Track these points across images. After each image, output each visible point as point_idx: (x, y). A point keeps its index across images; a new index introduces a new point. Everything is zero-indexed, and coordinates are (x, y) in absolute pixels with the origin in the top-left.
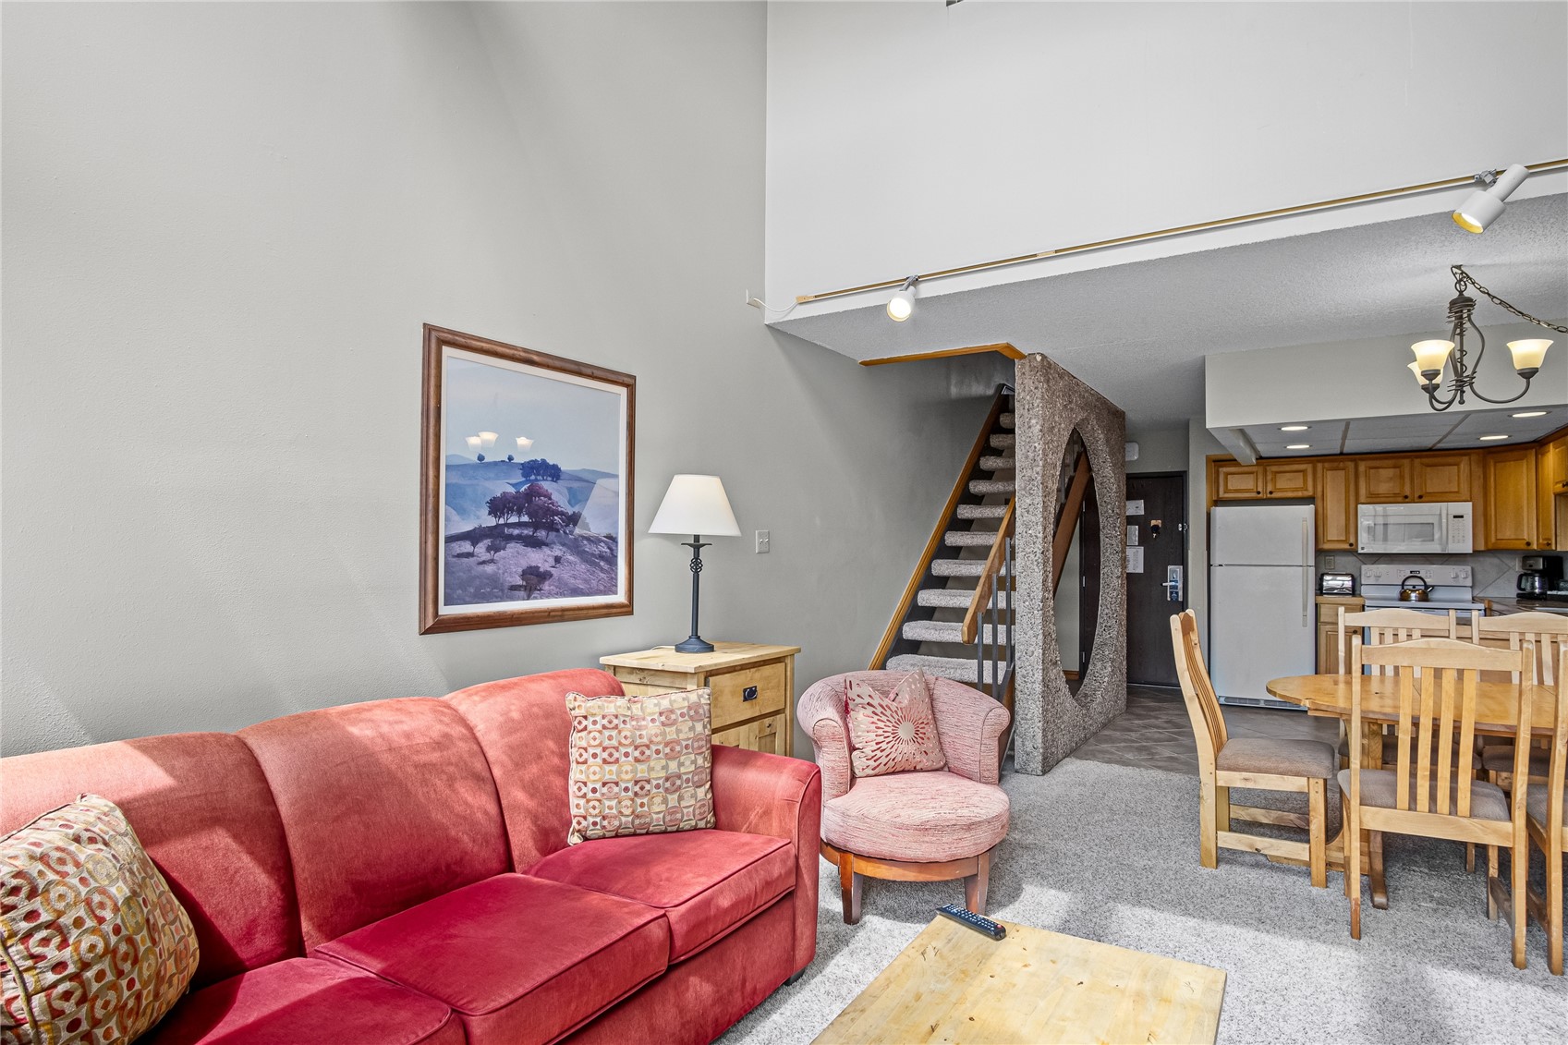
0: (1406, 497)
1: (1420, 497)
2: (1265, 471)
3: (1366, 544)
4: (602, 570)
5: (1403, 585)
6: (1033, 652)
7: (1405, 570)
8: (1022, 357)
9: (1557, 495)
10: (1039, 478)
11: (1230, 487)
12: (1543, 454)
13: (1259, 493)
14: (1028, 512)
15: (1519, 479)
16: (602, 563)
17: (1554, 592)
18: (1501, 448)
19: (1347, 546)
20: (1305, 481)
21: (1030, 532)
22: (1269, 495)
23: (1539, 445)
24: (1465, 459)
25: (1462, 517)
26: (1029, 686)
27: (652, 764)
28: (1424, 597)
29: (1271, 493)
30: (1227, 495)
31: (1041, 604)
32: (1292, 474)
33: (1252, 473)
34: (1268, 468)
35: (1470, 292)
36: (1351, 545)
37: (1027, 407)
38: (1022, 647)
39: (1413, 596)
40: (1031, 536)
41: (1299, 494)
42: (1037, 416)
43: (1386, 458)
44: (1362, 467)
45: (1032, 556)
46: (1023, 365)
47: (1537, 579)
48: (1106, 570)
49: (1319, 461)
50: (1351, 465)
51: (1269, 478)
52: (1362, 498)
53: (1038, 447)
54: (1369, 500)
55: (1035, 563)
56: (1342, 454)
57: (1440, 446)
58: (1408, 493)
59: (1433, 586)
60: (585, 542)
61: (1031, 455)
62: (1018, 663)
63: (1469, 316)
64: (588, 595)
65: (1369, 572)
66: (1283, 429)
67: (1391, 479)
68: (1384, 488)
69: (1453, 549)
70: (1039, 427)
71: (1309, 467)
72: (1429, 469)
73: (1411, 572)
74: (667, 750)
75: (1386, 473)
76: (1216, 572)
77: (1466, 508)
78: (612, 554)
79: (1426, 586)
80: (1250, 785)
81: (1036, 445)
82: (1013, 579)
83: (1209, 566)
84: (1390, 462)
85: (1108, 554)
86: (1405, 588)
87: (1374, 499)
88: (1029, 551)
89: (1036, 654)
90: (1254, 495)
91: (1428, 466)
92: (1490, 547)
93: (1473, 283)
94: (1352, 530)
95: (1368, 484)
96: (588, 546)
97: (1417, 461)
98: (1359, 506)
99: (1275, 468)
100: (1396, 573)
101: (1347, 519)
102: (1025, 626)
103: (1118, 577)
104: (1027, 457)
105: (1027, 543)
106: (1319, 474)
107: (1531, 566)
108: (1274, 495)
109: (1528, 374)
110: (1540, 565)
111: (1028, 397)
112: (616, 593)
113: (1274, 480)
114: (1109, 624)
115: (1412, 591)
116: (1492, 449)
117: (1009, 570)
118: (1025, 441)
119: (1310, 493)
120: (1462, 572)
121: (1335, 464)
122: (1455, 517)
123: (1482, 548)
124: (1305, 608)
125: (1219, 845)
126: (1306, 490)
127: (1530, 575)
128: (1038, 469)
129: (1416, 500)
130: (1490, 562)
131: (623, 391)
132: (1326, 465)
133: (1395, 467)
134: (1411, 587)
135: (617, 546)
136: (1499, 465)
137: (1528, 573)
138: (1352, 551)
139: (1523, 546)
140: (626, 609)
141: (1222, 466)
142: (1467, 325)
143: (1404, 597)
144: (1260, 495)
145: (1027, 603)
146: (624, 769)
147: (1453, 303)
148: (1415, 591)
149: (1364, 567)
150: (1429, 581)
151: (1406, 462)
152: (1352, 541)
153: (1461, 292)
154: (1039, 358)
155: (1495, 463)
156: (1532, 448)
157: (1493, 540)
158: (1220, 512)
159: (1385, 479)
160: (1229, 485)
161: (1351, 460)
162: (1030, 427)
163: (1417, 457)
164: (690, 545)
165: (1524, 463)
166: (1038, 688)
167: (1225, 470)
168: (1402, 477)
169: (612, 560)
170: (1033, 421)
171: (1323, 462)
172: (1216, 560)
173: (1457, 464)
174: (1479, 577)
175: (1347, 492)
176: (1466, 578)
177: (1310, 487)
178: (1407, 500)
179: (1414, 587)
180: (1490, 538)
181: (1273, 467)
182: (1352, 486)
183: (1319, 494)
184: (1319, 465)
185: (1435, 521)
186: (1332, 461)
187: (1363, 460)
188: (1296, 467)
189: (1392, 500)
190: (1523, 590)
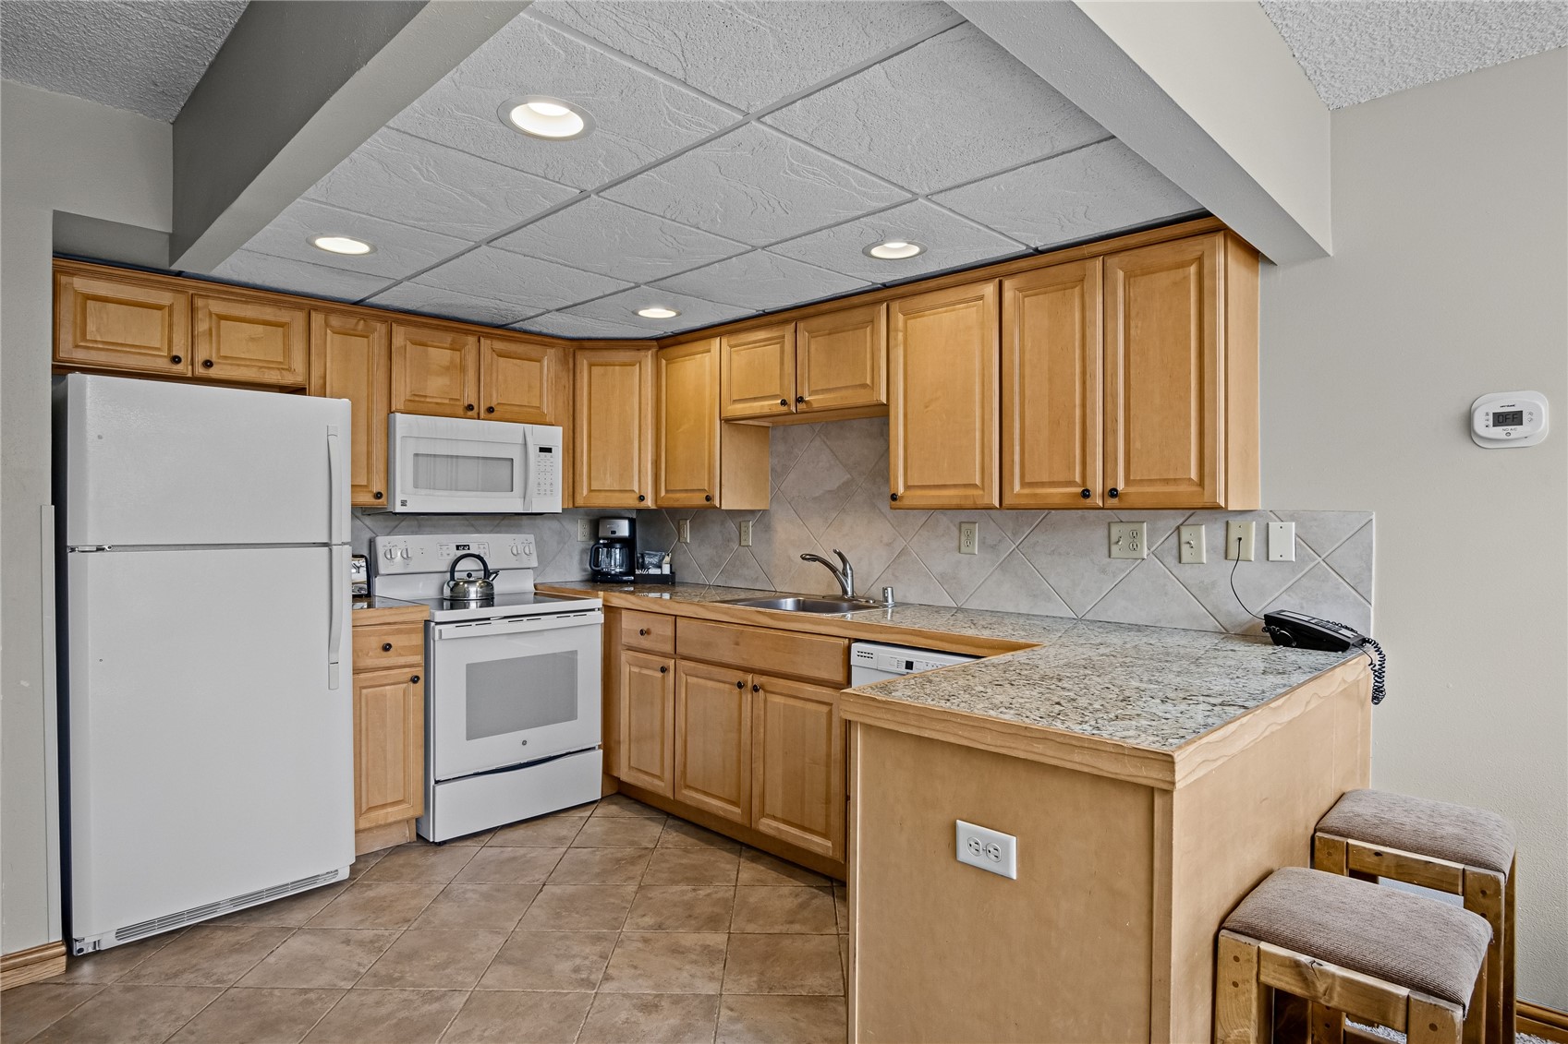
0: (470, 407)
1: (491, 410)
2: (193, 310)
3: (408, 497)
5: (452, 571)
7: (449, 543)
9: (725, 422)
11: (92, 334)
13: (176, 360)
15: (628, 395)
17: (642, 571)
18: (602, 344)
19: (370, 499)
20: (287, 350)
22: (200, 371)
23: (662, 345)
24: (551, 352)
25: (549, 450)
28: (487, 594)
29: (208, 364)
30: (83, 355)
32: (257, 328)
33: (159, 308)
34: (199, 302)
36: (378, 496)
39: (474, 591)
41: (272, 377)
44: (400, 338)
47: (617, 551)
49: (317, 309)
50: (381, 328)
51: (202, 326)
52: (400, 403)
54: (411, 407)
56: (359, 303)
58: (472, 400)
59: (496, 572)
65: (399, 550)
67: (447, 369)
68: (436, 386)
69: (533, 505)
71: (297, 319)
72: (501, 359)
75: (440, 356)
76: (80, 564)
77: (555, 437)
79: (487, 573)
84: (448, 338)
86: (457, 575)
87: (418, 406)
90: (161, 364)
91: (501, 355)
92: (581, 503)
94: (379, 465)
95: (410, 373)
97: (486, 344)
98: (395, 415)
99: (217, 307)
100: (435, 550)
101: (371, 442)
106: (317, 337)
107: (611, 532)
108: (213, 373)
110: (623, 530)
113: (215, 334)
115: (468, 582)
116: (586, 344)
119: (295, 374)
120: (524, 546)
121: (349, 323)
122: (542, 450)
123: (569, 505)
126: (289, 370)
127: (608, 546)
129: (482, 415)
130: (551, 525)
132: (335, 321)
133: (453, 349)
134: (464, 575)
136: (595, 368)
137: (605, 545)
138: (378, 509)
141: (71, 274)
143: (458, 599)
144: (179, 368)
148: (474, 582)
149: (386, 541)
150: (490, 563)
151: (471, 340)
152: (381, 487)
155: (591, 365)
156: (648, 348)
157: (584, 492)
159: (435, 370)
160: (91, 327)
161: (384, 320)
163: (488, 336)
165: (638, 369)
167: (79, 283)
168: (463, 369)
171: (328, 312)
172: (80, 535)
173: (539, 360)
175: (373, 384)
176: (531, 553)
177: (298, 362)
178: (470, 413)
179: (469, 575)
180: (582, 489)
181: (210, 302)
182: (380, 376)
183: (315, 381)
184: (317, 319)
185: (516, 454)
186: (343, 313)
187: (400, 323)
188: (268, 313)
189: (447, 410)
190: (599, 568)
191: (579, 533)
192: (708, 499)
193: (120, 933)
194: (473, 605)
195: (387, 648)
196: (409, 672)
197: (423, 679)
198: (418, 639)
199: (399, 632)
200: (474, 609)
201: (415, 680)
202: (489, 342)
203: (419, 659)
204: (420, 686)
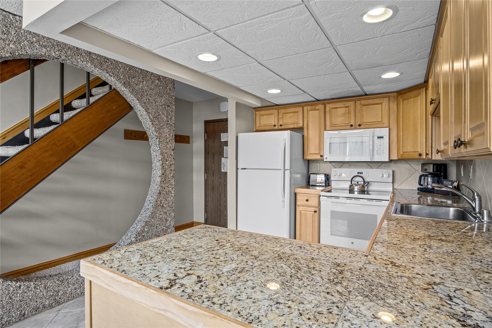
0: (352, 126)
1: (360, 125)
2: (278, 113)
3: (328, 157)
5: (351, 181)
7: (354, 171)
13: (275, 126)
19: (319, 157)
20: (298, 118)
22: (280, 127)
23: (426, 84)
24: (386, 99)
25: (382, 137)
29: (281, 125)
30: (260, 128)
32: (292, 114)
33: (272, 114)
34: (280, 111)
39: (356, 188)
41: (295, 126)
43: (341, 102)
44: (328, 107)
47: (429, 178)
48: (154, 172)
49: (305, 105)
51: (280, 116)
52: (328, 127)
54: (331, 128)
56: (317, 100)
58: (353, 123)
59: (368, 183)
67: (344, 114)
68: (339, 121)
69: (377, 159)
71: (300, 109)
72: (365, 107)
73: (358, 173)
75: (341, 111)
76: (240, 174)
77: (385, 132)
79: (364, 183)
83: (237, 169)
84: (343, 104)
85: (155, 162)
86: (353, 183)
87: (335, 127)
90: (273, 127)
91: (364, 105)
92: (400, 158)
94: (322, 147)
95: (331, 118)
97: (358, 103)
98: (326, 132)
99: (283, 111)
101: (319, 141)
103: (160, 176)
106: (305, 114)
107: (426, 170)
108: (283, 126)
110: (431, 169)
113: (282, 118)
115: (356, 185)
116: (402, 92)
119: (300, 125)
120: (385, 173)
121: (313, 107)
122: (378, 138)
123: (395, 158)
126: (299, 123)
127: (426, 176)
129: (356, 128)
130: (402, 169)
132: (309, 108)
133: (346, 107)
134: (356, 183)
136: (405, 102)
137: (424, 175)
138: (323, 160)
139: (418, 157)
141: (258, 111)
143: (351, 191)
148: (358, 185)
149: (333, 169)
150: (367, 179)
151: (353, 103)
152: (322, 154)
155: (403, 100)
157: (401, 153)
158: (242, 136)
159: (340, 116)
160: (261, 122)
163: (358, 100)
165: (419, 98)
167: (259, 113)
168: (349, 113)
171: (308, 105)
172: (240, 166)
173: (381, 104)
174: (397, 176)
175: (320, 123)
176: (389, 177)
177: (301, 121)
178: (352, 128)
179: (358, 183)
180: (400, 152)
181: (282, 110)
182: (323, 120)
183: (305, 125)
184: (305, 108)
186: (312, 105)
187: (329, 103)
188: (293, 110)
189: (344, 128)
190: (422, 185)
194: (356, 193)
195: (307, 200)
198: (317, 200)
199: (311, 196)
200: (356, 195)
201: (315, 212)
202: (359, 102)
203: (317, 206)
204: (317, 214)
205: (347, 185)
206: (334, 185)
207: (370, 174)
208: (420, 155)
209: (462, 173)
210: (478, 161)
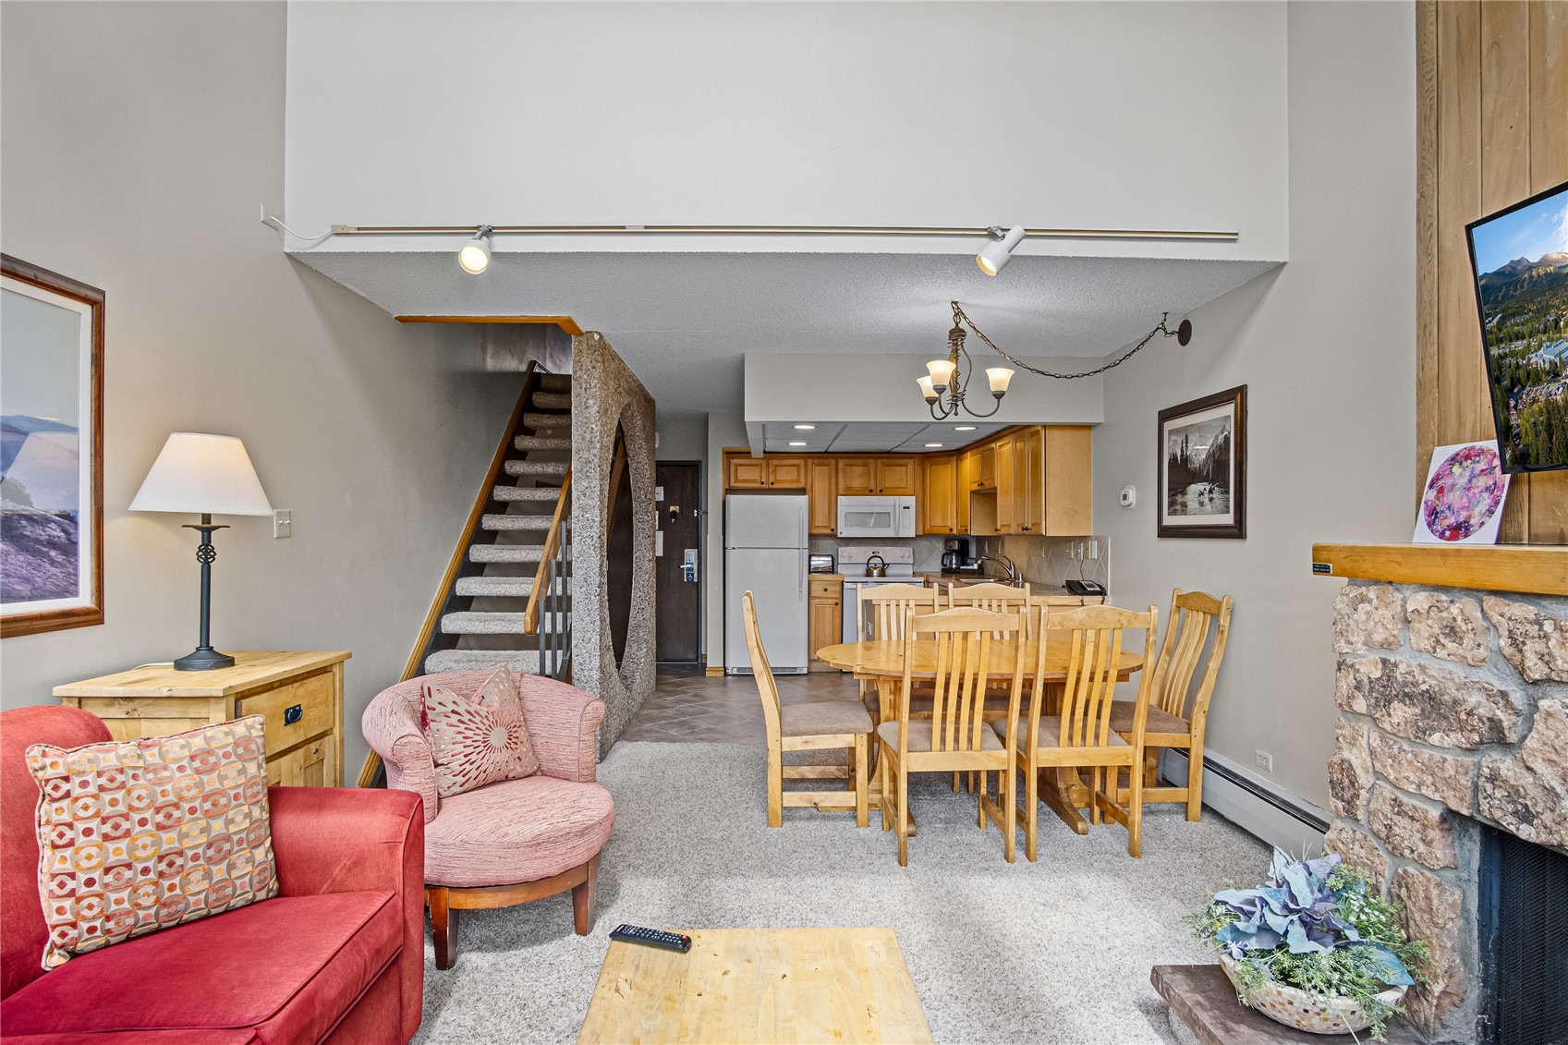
0: (872, 491)
1: (881, 491)
2: (768, 464)
3: (844, 532)
4: (53, 562)
5: (868, 563)
6: (590, 639)
7: (869, 551)
8: (581, 334)
9: (972, 492)
10: (596, 460)
11: (739, 478)
12: (961, 460)
13: (763, 483)
14: (585, 495)
15: (944, 477)
16: (53, 553)
17: (965, 567)
18: (936, 454)
19: (829, 531)
20: (799, 476)
21: (587, 515)
22: (771, 486)
23: (959, 453)
24: (911, 461)
25: (908, 508)
26: (586, 673)
27: (185, 828)
28: (882, 574)
29: (772, 483)
30: (737, 485)
31: (598, 590)
32: (789, 468)
33: (759, 465)
34: (770, 462)
35: (963, 325)
36: (832, 530)
37: (584, 386)
38: (578, 634)
39: (875, 572)
40: (588, 520)
41: (794, 486)
42: (594, 397)
43: (858, 458)
44: (841, 463)
45: (589, 540)
46: (580, 342)
47: (954, 557)
48: (638, 554)
49: (809, 458)
50: (833, 461)
51: (771, 470)
52: (841, 491)
53: (596, 429)
54: (845, 492)
55: (593, 548)
56: (826, 452)
57: (896, 450)
58: (872, 487)
59: (888, 564)
60: (24, 523)
61: (588, 436)
62: (574, 651)
63: (962, 344)
64: (31, 598)
65: (845, 553)
66: (796, 427)
67: (861, 474)
68: (856, 482)
69: (902, 533)
70: (596, 408)
71: (802, 463)
72: (887, 468)
73: (873, 553)
74: (208, 806)
75: (858, 470)
76: (730, 553)
77: (911, 501)
78: (69, 540)
79: (884, 565)
80: (810, 747)
81: (594, 426)
82: (569, 564)
83: (725, 549)
84: (860, 461)
85: (640, 538)
86: (869, 565)
87: (850, 492)
88: (585, 535)
89: (593, 640)
90: (758, 485)
91: (887, 465)
92: (926, 532)
93: (965, 318)
94: (833, 517)
95: (845, 478)
96: (29, 528)
97: (879, 461)
98: (839, 497)
99: (775, 462)
100: (862, 553)
101: (830, 508)
102: (581, 613)
103: (650, 561)
104: (584, 438)
105: (583, 528)
106: (809, 468)
107: (951, 547)
108: (775, 486)
109: (999, 395)
110: (956, 546)
111: (585, 376)
112: (75, 594)
113: (775, 471)
114: (642, 607)
115: (875, 568)
116: (930, 455)
117: (565, 554)
118: (582, 422)
119: (801, 485)
120: (907, 552)
121: (822, 461)
122: (904, 508)
123: (921, 533)
124: (800, 586)
125: (784, 805)
126: (800, 482)
128: (596, 451)
129: (878, 493)
130: (925, 543)
131: (85, 311)
132: (815, 461)
133: (864, 465)
134: (873, 565)
135: (76, 528)
136: (933, 467)
137: (948, 554)
138: (833, 536)
139: (947, 532)
140: (93, 617)
141: (733, 458)
142: (960, 352)
143: (869, 574)
144: (764, 486)
145: (584, 589)
146: (140, 843)
147: (952, 332)
148: (877, 569)
149: (840, 549)
150: (886, 560)
151: (872, 461)
152: (833, 527)
153: (957, 324)
154: (597, 337)
155: (931, 465)
156: (954, 455)
157: (928, 527)
158: (733, 499)
159: (856, 476)
160: (739, 475)
161: (834, 458)
162: (587, 408)
163: (880, 458)
164: (197, 528)
165: (949, 466)
166: (596, 675)
167: (736, 461)
168: (869, 474)
169: (70, 549)
170: (591, 402)
171: (813, 458)
172: (730, 544)
173: (905, 465)
174: (918, 556)
175: (830, 484)
176: (910, 557)
177: (802, 479)
178: (872, 493)
179: (876, 564)
180: (928, 525)
182: (834, 480)
183: (809, 486)
184: (810, 461)
185: (891, 511)
186: (819, 458)
187: (841, 458)
188: (790, 461)
189: (861, 493)
190: (946, 565)
191: (940, 547)
192: (966, 530)
193: (739, 669)
194: (875, 576)
195: (826, 590)
196: (834, 602)
197: (840, 604)
198: (838, 588)
199: (831, 584)
201: (837, 604)
203: (838, 596)
204: (839, 607)
205: (862, 570)
206: (840, 569)
207: (888, 553)
208: (951, 530)
209: (986, 549)
210: (1006, 538)
